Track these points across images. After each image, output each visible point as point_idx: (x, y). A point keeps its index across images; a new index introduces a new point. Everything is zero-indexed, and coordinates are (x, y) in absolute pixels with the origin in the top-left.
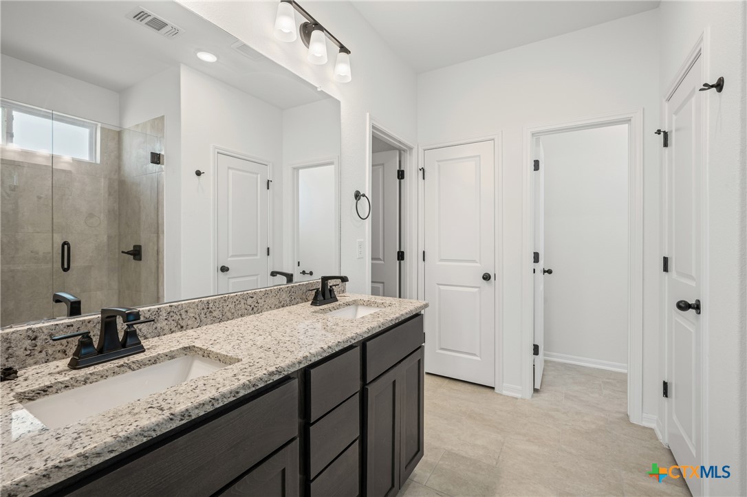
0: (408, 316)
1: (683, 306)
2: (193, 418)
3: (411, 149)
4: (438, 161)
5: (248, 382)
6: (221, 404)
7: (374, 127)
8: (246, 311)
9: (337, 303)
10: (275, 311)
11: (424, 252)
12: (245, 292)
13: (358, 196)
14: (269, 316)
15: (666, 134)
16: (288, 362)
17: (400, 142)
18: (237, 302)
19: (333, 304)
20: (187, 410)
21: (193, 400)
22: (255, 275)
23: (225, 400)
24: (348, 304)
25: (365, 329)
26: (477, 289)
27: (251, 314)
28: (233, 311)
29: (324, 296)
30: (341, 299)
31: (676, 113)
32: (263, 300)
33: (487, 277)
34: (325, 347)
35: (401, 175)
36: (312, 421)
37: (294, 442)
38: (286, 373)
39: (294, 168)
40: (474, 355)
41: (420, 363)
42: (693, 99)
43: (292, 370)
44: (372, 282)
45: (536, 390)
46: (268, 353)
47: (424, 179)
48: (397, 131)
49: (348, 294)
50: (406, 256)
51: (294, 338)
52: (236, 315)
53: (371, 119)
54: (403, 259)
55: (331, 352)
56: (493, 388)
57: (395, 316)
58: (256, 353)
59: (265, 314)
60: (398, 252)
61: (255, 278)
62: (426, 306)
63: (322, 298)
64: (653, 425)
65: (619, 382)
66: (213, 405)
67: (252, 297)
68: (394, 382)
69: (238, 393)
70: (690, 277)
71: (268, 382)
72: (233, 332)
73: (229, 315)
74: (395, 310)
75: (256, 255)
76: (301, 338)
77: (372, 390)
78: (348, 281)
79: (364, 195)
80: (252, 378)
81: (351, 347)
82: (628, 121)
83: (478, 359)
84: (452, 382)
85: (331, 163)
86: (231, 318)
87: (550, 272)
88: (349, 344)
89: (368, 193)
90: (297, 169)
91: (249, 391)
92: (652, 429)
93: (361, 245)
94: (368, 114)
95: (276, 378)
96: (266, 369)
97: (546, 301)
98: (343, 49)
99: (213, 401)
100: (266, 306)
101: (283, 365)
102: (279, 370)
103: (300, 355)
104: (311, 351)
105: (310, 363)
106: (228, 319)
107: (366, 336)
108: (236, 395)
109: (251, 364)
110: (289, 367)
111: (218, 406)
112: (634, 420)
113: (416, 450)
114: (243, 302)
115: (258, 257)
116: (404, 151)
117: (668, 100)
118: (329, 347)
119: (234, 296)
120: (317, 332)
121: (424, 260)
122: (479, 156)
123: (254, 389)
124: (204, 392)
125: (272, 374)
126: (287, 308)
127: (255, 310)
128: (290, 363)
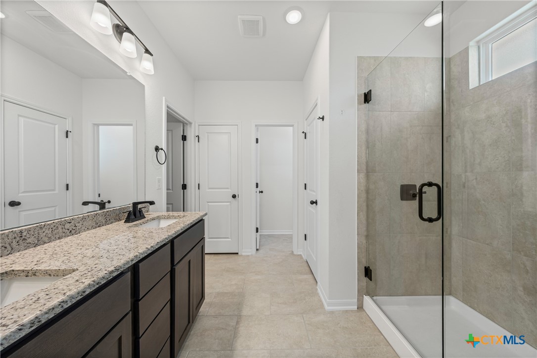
0: (197, 221)
1: (312, 203)
2: (43, 322)
3: (191, 123)
4: (207, 133)
5: (92, 283)
6: (70, 304)
7: (168, 107)
8: (64, 234)
9: (146, 219)
10: (93, 231)
11: (199, 184)
12: (62, 220)
13: (157, 149)
14: (88, 235)
15: (305, 133)
16: (123, 261)
17: (183, 118)
18: (54, 228)
19: (143, 220)
20: (37, 317)
21: (41, 308)
22: (54, 206)
23: (73, 300)
24: (153, 219)
25: (173, 232)
26: (229, 203)
27: (69, 236)
28: (50, 235)
29: (135, 215)
30: (148, 216)
31: (309, 126)
32: (81, 223)
33: (234, 196)
34: (149, 247)
35: (184, 138)
36: (140, 298)
37: (128, 316)
38: (122, 269)
39: (95, 124)
40: (228, 238)
41: (203, 248)
42: (315, 122)
43: (127, 266)
44: (167, 204)
45: (257, 250)
46: (101, 260)
47: (199, 142)
48: (182, 111)
49: (151, 213)
50: (188, 187)
51: (120, 246)
52: (53, 238)
53: (166, 101)
54: (186, 189)
55: (153, 249)
56: (238, 253)
57: (190, 222)
58: (90, 262)
59: (84, 235)
60: (183, 185)
61: (53, 209)
62: (206, 214)
63: (134, 217)
64: (301, 253)
65: (290, 238)
66: (62, 307)
67: (70, 223)
68: (190, 261)
69: (84, 292)
70: (314, 191)
71: (109, 279)
72: (56, 252)
73: (46, 239)
74: (190, 218)
75: (54, 190)
76: (127, 244)
77: (178, 269)
78: (155, 204)
79: (162, 149)
80: (95, 278)
81: (165, 245)
82: (292, 126)
83: (230, 240)
84: (215, 255)
85: (131, 125)
86: (47, 241)
87: (262, 192)
88: (164, 242)
89: (164, 147)
90: (98, 125)
91: (94, 289)
92: (301, 255)
93: (159, 181)
94: (164, 98)
95: (115, 274)
96: (106, 270)
97: (260, 206)
98: (147, 51)
99: (62, 304)
100: (83, 228)
101: (119, 264)
102: (117, 268)
103: (131, 256)
104: (139, 251)
105: (139, 259)
106: (45, 243)
107: (174, 236)
108: (83, 294)
109: (89, 270)
110: (124, 265)
111: (67, 306)
112: (295, 253)
113: (201, 297)
114: (60, 227)
115: (56, 192)
116: (186, 124)
117: (306, 120)
118: (152, 247)
119: (51, 224)
120: (138, 240)
121: (199, 189)
122: (230, 133)
123: (98, 286)
124: (50, 300)
125: (112, 272)
126: (104, 227)
127: (72, 232)
128: (125, 262)
